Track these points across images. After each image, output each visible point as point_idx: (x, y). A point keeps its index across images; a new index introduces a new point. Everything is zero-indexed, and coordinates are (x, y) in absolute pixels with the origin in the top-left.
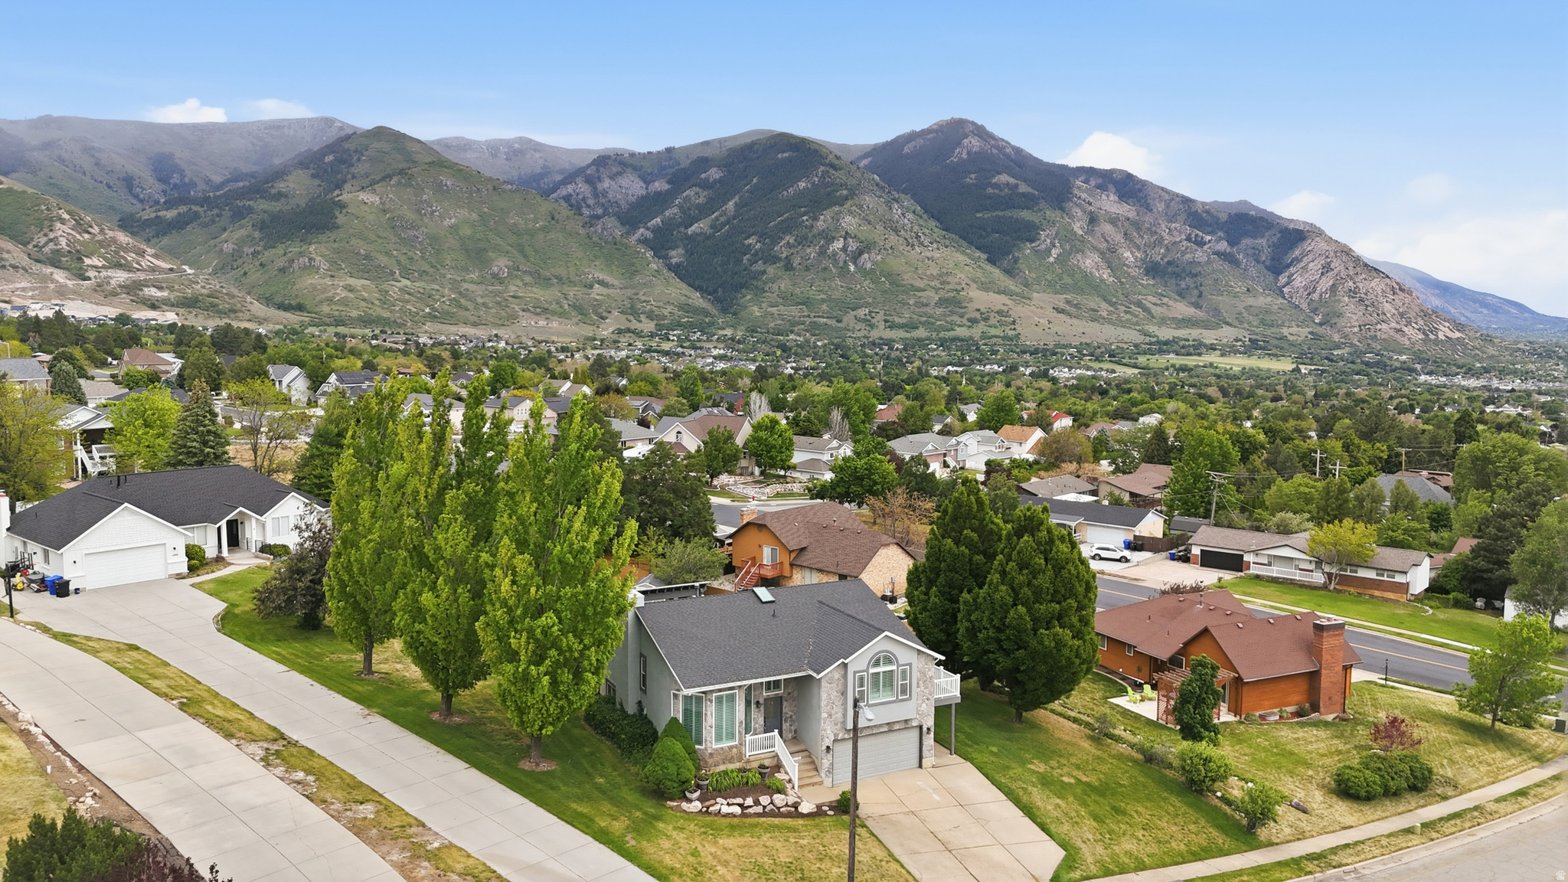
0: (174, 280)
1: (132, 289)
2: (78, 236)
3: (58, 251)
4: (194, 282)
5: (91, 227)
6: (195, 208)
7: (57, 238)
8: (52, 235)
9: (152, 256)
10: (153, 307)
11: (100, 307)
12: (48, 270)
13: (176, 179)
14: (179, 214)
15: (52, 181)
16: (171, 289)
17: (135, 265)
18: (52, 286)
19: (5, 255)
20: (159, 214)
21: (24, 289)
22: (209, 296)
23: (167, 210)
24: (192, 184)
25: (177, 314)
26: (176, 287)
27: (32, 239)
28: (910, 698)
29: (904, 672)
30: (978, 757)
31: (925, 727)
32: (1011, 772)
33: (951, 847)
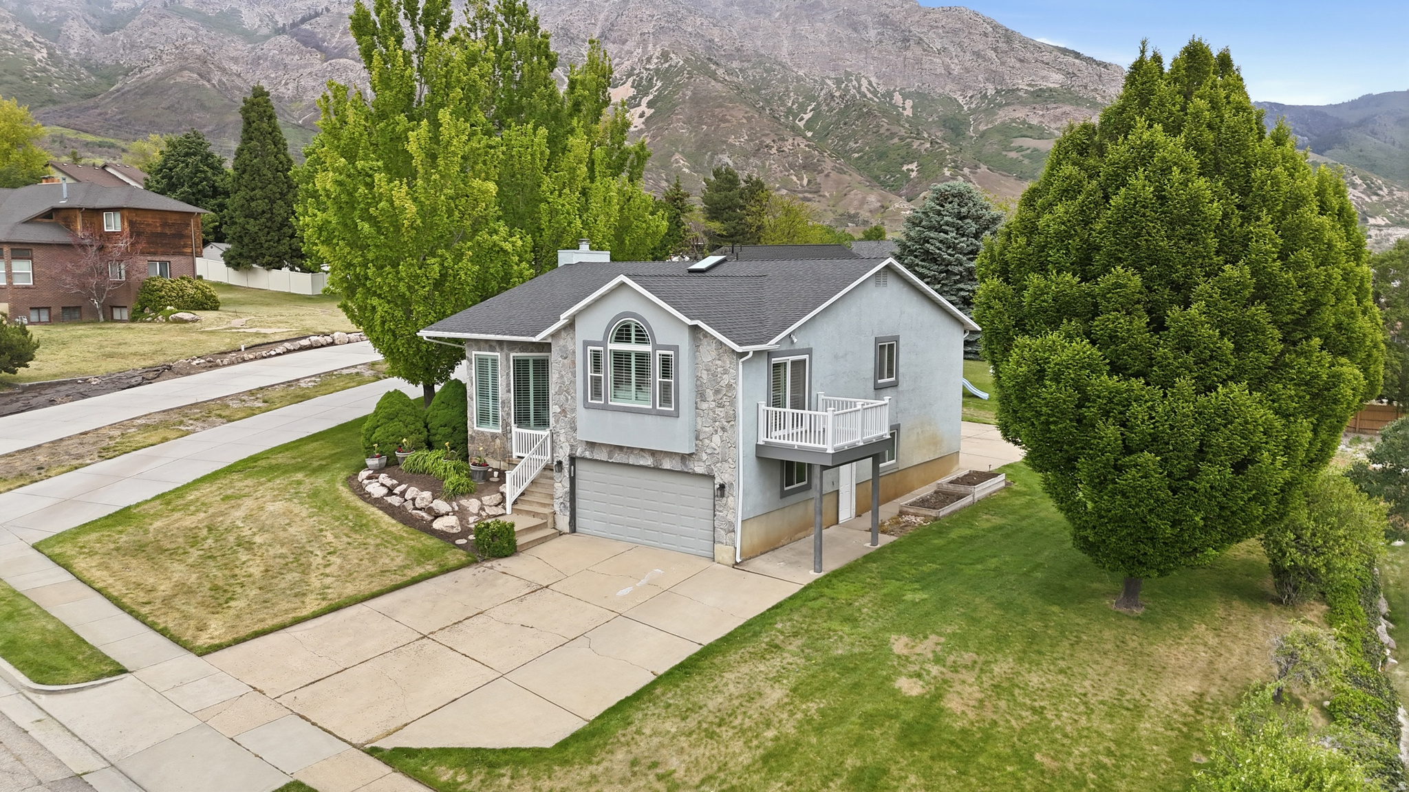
15: (1364, 154)
28: (676, 415)
29: (666, 362)
30: (843, 590)
31: (718, 481)
32: (835, 625)
33: (438, 637)
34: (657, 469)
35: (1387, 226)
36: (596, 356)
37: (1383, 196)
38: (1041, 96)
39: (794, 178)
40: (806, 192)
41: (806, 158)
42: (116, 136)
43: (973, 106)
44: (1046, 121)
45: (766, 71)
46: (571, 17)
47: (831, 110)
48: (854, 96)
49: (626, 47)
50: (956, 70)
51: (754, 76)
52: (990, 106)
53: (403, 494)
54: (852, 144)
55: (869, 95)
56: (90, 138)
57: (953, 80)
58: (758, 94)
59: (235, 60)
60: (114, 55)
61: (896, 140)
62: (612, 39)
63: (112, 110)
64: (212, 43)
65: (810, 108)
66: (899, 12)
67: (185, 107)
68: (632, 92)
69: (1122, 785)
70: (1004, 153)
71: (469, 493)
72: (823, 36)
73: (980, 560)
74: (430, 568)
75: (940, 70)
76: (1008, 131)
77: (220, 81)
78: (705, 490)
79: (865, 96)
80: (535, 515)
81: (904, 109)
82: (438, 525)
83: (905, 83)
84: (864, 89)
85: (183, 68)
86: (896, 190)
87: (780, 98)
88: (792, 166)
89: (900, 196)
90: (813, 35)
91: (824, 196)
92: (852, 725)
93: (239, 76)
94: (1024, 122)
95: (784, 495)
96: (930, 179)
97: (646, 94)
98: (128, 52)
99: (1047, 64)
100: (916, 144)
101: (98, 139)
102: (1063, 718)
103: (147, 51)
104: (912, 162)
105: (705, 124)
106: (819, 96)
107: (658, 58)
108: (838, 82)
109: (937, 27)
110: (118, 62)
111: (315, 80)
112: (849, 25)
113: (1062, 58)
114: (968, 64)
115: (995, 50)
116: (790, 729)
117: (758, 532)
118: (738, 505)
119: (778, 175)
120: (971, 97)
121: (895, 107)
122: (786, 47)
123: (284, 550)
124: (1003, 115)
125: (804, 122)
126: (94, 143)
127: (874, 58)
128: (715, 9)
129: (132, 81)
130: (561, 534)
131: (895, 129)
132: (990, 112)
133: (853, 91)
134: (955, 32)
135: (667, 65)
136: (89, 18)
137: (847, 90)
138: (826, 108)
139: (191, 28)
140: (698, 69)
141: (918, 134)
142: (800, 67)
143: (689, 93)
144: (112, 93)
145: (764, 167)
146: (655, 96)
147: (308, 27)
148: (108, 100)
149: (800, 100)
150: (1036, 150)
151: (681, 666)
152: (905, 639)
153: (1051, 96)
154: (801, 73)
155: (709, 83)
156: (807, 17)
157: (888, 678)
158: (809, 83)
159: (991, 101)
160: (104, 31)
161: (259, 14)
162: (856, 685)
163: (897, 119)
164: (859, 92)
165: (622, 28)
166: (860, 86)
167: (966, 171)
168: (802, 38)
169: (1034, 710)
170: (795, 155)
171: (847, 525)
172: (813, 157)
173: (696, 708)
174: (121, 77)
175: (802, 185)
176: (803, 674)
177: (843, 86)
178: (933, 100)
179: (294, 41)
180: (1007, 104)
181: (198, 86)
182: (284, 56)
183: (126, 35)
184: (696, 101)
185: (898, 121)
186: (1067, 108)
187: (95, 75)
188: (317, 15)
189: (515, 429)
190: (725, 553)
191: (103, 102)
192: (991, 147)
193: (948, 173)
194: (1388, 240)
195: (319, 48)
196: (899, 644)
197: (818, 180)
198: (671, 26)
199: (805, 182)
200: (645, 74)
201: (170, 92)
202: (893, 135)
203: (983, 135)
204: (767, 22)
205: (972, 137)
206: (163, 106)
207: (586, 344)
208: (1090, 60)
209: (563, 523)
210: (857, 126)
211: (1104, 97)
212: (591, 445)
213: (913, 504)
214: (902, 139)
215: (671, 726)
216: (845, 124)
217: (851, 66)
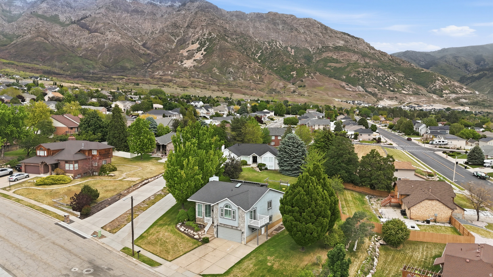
0: (471, 97)
1: (456, 100)
2: (442, 84)
3: (436, 89)
4: (478, 97)
5: (447, 81)
6: (485, 72)
7: (436, 85)
8: (435, 85)
9: (465, 89)
10: (462, 105)
11: (445, 106)
12: (431, 95)
13: (482, 63)
14: (480, 74)
15: (442, 68)
16: (469, 99)
17: (459, 92)
18: (432, 99)
19: (420, 91)
20: (473, 75)
21: (423, 101)
22: (482, 101)
23: (476, 73)
24: (488, 64)
25: (469, 107)
26: (471, 98)
27: (429, 86)
28: (235, 220)
29: (234, 212)
30: (261, 249)
31: (242, 231)
32: (260, 255)
33: (202, 258)
34: (232, 228)
35: (449, 93)
36: (222, 210)
37: (448, 83)
38: (337, 49)
39: (255, 77)
40: (259, 81)
41: (259, 70)
42: (14, 60)
43: (314, 52)
44: (339, 57)
45: (245, 39)
46: (177, 19)
47: (267, 53)
48: (275, 48)
49: (196, 30)
50: (309, 39)
51: (241, 41)
52: (320, 51)
53: (187, 231)
54: (274, 65)
55: (280, 48)
56: (5, 61)
57: (308, 43)
58: (242, 47)
59: (57, 33)
60: (13, 31)
61: (289, 64)
62: (191, 27)
63: (13, 51)
64: (48, 27)
65: (260, 52)
66: (289, 19)
67: (39, 50)
68: (198, 46)
69: (293, 276)
70: (325, 68)
71: (199, 230)
72: (264, 27)
73: (283, 242)
74: (196, 246)
75: (303, 39)
76: (327, 60)
77: (52, 40)
78: (240, 233)
79: (278, 48)
80: (211, 234)
81: (291, 52)
82: (195, 237)
83: (292, 43)
84: (278, 45)
85: (38, 36)
86: (288, 80)
87: (249, 49)
88: (254, 72)
89: (290, 83)
90: (260, 27)
91: (265, 83)
92: (261, 270)
93: (58, 38)
94: (331, 57)
95: (252, 232)
96: (300, 77)
97: (204, 47)
98: (18, 29)
99: (339, 38)
100: (295, 65)
101: (8, 61)
102: (288, 268)
103: (25, 29)
104: (294, 71)
105: (224, 57)
106: (263, 48)
107: (207, 34)
108: (269, 43)
109: (302, 25)
110: (14, 33)
111: (86, 40)
112: (273, 24)
113: (344, 36)
114: (313, 37)
115: (322, 33)
116: (253, 271)
117: (248, 239)
118: (245, 235)
119: (249, 75)
120: (314, 49)
121: (288, 52)
122: (251, 31)
123: (172, 243)
124: (325, 55)
125: (258, 57)
126: (6, 63)
127: (281, 35)
128: (227, 17)
129: (19, 40)
130: (215, 238)
131: (288, 60)
132: (320, 54)
133: (274, 46)
134: (308, 26)
135: (210, 37)
136: (3, 17)
137: (272, 46)
138: (265, 52)
139: (41, 21)
140: (221, 38)
141: (296, 62)
142: (256, 38)
143: (218, 47)
144: (12, 44)
145: (244, 72)
146: (207, 48)
147: (83, 21)
148: (11, 47)
149: (256, 49)
150: (335, 67)
151: (238, 262)
152: (269, 257)
153: (340, 49)
154: (256, 40)
155: (225, 43)
156: (259, 20)
157: (267, 263)
158: (259, 43)
159: (321, 50)
160: (9, 22)
161: (65, 17)
162: (262, 264)
163: (289, 56)
164: (276, 47)
165: (195, 23)
166: (277, 44)
167: (312, 74)
168: (257, 28)
169: (285, 267)
170: (255, 68)
171: (263, 235)
172: (261, 69)
173: (241, 268)
174: (15, 39)
175: (257, 79)
176: (255, 263)
177: (271, 44)
178: (301, 49)
179: (78, 26)
180: (326, 51)
181: (44, 42)
182: (75, 32)
183: (17, 24)
184: (221, 49)
185: (289, 57)
186: (346, 53)
187: (6, 38)
188: (87, 17)
189: (205, 217)
190: (244, 242)
191: (9, 48)
192: (321, 65)
193: (306, 75)
194: (449, 98)
195: (88, 29)
196: (269, 258)
197: (263, 77)
198: (212, 23)
199: (258, 78)
200: (203, 40)
201: (34, 44)
202: (288, 62)
203: (318, 62)
204: (245, 22)
205: (314, 62)
206: (31, 49)
207: (220, 207)
208: (353, 37)
209: (216, 236)
210: (275, 59)
211: (357, 49)
212: (221, 224)
213: (274, 230)
214: (291, 63)
215: (238, 270)
216: (272, 58)
217: (273, 38)
